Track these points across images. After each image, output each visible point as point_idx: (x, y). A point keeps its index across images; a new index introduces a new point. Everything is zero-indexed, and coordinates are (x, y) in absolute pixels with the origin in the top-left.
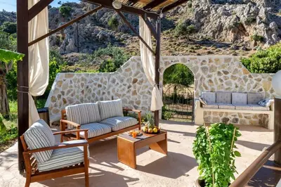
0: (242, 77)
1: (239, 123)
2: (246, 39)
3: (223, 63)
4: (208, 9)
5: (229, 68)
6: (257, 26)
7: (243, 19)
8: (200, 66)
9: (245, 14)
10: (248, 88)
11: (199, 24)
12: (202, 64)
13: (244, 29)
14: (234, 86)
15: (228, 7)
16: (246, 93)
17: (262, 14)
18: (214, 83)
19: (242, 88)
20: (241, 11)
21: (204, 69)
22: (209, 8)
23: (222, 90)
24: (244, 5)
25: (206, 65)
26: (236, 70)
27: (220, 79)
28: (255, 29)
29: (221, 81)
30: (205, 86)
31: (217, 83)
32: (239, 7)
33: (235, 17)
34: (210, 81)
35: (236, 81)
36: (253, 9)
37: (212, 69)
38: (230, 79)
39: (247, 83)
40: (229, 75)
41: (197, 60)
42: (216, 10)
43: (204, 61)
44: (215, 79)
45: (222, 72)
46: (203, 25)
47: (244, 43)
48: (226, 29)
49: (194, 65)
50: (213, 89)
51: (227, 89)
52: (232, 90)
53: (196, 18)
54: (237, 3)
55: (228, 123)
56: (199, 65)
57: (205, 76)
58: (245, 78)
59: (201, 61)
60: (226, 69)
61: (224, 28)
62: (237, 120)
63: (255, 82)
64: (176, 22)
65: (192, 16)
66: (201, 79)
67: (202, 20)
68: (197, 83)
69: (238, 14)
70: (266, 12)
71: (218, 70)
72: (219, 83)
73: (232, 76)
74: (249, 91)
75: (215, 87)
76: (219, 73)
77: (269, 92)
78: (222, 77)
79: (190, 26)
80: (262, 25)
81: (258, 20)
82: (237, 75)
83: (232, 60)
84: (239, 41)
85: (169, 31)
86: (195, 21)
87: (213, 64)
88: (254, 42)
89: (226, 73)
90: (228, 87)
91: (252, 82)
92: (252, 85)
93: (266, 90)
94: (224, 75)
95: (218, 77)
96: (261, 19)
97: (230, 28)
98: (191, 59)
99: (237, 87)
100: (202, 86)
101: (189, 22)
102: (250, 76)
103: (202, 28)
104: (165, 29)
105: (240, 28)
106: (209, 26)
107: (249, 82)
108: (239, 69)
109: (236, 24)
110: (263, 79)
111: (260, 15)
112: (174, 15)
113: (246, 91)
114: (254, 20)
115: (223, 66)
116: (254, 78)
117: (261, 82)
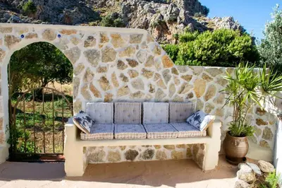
0: (160, 73)
1: (154, 158)
2: (169, 37)
3: (127, 43)
4: (135, 5)
5: (139, 55)
6: (178, 26)
7: (166, 18)
8: (83, 49)
9: (168, 13)
10: (171, 93)
11: (127, 19)
12: (86, 44)
13: (167, 28)
14: (147, 89)
15: (154, 5)
16: (167, 102)
17: (182, 15)
18: (111, 84)
19: (160, 92)
20: (164, 10)
21: (91, 55)
22: (136, 3)
23: (127, 97)
24: (167, 5)
25: (96, 47)
26: (151, 58)
27: (122, 76)
28: (176, 28)
29: (125, 79)
30: (93, 89)
31: (116, 84)
32: (163, 6)
33: (159, 14)
34: (104, 79)
35: (151, 80)
36: (174, 9)
37: (107, 55)
38: (140, 77)
39: (169, 83)
40: (139, 68)
41: (77, 35)
42: (142, 6)
43: (91, 38)
44: (113, 75)
45: (126, 63)
46: (130, 20)
47: (167, 41)
48: (151, 26)
49: (70, 46)
50: (109, 95)
51: (134, 95)
52: (143, 97)
53: (123, 13)
54: (162, 2)
55: (137, 159)
56: (80, 45)
57: (93, 70)
58: (165, 75)
59: (85, 38)
60: (133, 57)
61: (150, 25)
62: (151, 153)
63: (182, 81)
64: (103, 15)
65: (119, 10)
66: (86, 76)
67: (129, 15)
68: (78, 84)
69: (162, 13)
70: (185, 14)
71: (118, 57)
72: (121, 83)
73: (144, 71)
74: (172, 98)
75: (114, 91)
76: (120, 63)
77: (202, 99)
78: (126, 72)
79: (118, 20)
80: (182, 25)
81: (178, 21)
82: (153, 69)
83: (144, 39)
84: (163, 39)
85: (96, 23)
86: (122, 15)
87: (109, 44)
88: (175, 40)
89: (133, 63)
90: (136, 91)
91: (177, 82)
92: (178, 88)
93: (198, 96)
94: (130, 68)
95: (118, 72)
96: (181, 19)
97: (155, 25)
98: (63, 32)
99: (152, 90)
100: (88, 89)
101: (116, 16)
102: (174, 71)
103: (130, 23)
104: (91, 21)
105: (164, 26)
106: (136, 22)
107: (172, 80)
108: (156, 57)
109: (160, 22)
110: (194, 77)
111: (181, 16)
112: (102, 7)
113: (167, 98)
114: (176, 20)
115: (128, 51)
116: (180, 74)
117: (191, 82)
